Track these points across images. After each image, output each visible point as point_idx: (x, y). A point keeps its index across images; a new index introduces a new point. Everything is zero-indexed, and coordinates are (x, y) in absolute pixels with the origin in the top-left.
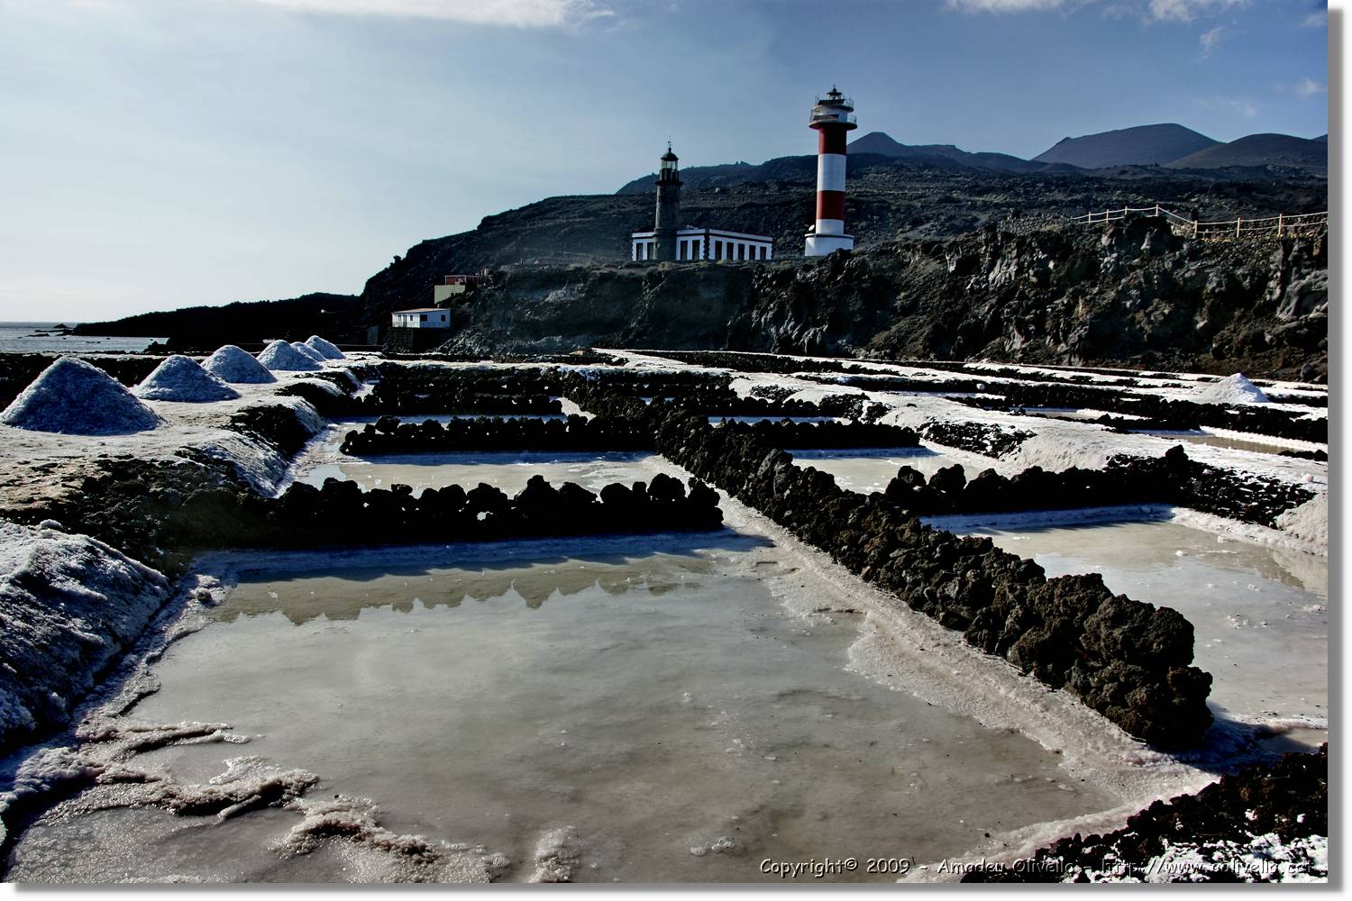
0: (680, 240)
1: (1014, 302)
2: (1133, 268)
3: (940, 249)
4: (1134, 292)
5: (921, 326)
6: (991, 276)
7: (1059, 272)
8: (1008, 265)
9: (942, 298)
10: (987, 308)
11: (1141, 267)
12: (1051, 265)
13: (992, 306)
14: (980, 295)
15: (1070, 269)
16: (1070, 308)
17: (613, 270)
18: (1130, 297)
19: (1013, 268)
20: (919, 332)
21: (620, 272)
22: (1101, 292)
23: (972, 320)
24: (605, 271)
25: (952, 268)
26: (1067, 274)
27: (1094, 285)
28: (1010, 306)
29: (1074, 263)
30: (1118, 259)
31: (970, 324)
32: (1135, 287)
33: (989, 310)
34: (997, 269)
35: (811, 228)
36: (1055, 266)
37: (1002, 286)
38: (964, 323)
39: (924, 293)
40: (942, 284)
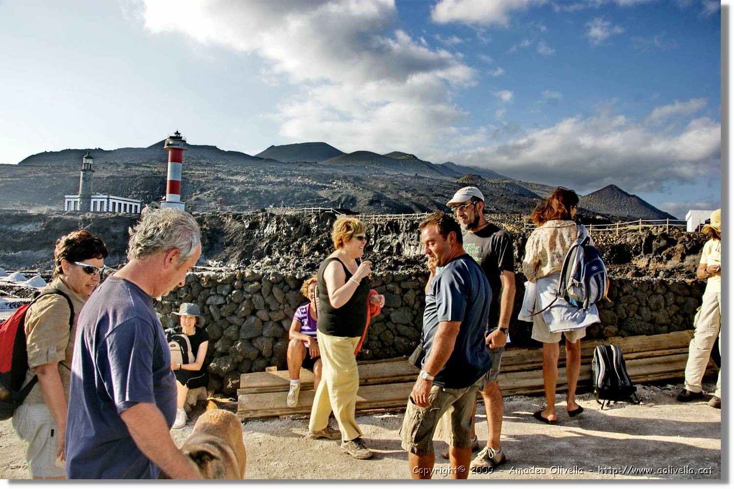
0: (93, 200)
1: (277, 243)
2: (323, 232)
3: (240, 218)
4: (325, 241)
5: (235, 251)
6: (265, 231)
7: (295, 232)
8: (273, 227)
9: (243, 239)
10: (264, 245)
11: (326, 231)
12: (292, 228)
13: (267, 244)
14: (261, 240)
15: (300, 231)
16: (300, 246)
17: (61, 216)
18: (323, 243)
19: (275, 228)
20: (234, 254)
21: (65, 217)
22: (312, 240)
23: (259, 249)
24: (57, 216)
25: (247, 226)
26: (298, 233)
27: (309, 237)
28: (275, 244)
29: (301, 229)
30: (318, 228)
31: (258, 251)
32: (325, 239)
33: (266, 246)
34: (267, 228)
35: (164, 198)
36: (294, 229)
37: (270, 235)
38: (256, 251)
39: (235, 237)
40: (243, 233)
